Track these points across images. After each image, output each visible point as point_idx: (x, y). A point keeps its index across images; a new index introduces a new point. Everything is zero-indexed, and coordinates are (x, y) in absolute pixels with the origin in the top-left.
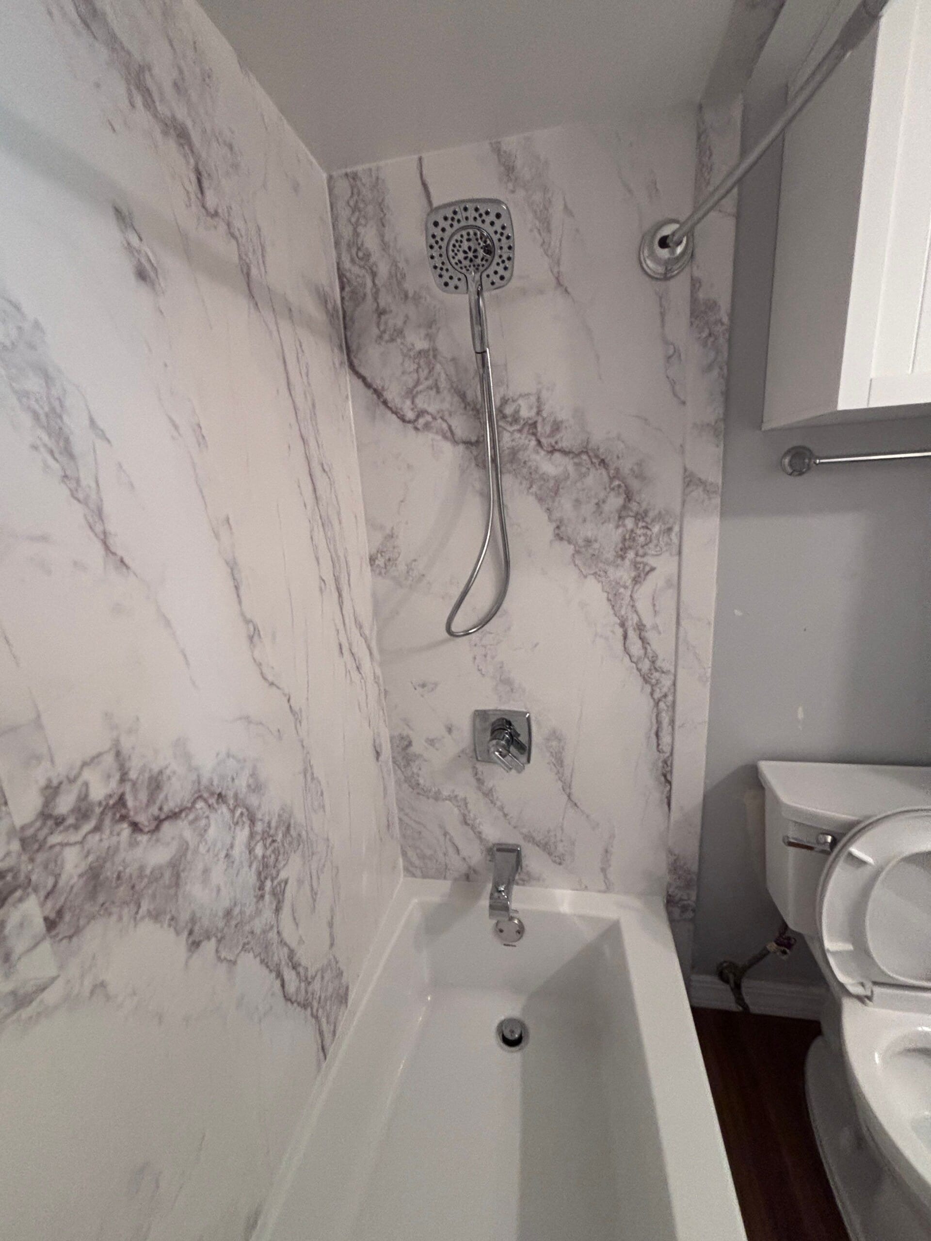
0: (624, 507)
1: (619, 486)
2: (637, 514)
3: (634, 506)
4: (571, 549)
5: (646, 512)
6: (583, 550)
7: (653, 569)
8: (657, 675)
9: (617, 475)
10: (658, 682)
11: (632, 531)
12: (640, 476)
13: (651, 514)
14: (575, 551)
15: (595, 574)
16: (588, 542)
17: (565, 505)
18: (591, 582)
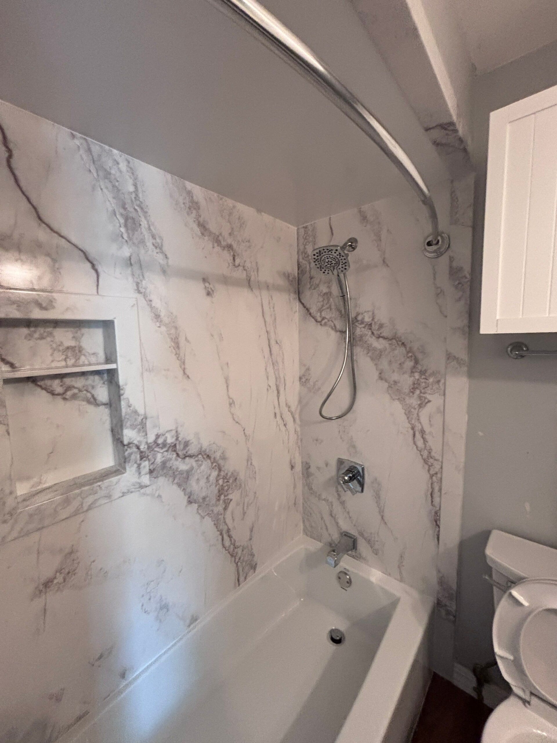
0: (414, 367)
1: (411, 356)
2: (421, 371)
3: (419, 367)
4: (386, 385)
5: (426, 371)
6: (393, 386)
7: (429, 401)
8: (431, 460)
9: (410, 351)
10: (432, 465)
11: (418, 380)
12: (423, 352)
13: (429, 372)
14: (389, 386)
15: (399, 399)
16: (395, 382)
17: (384, 364)
18: (397, 403)
